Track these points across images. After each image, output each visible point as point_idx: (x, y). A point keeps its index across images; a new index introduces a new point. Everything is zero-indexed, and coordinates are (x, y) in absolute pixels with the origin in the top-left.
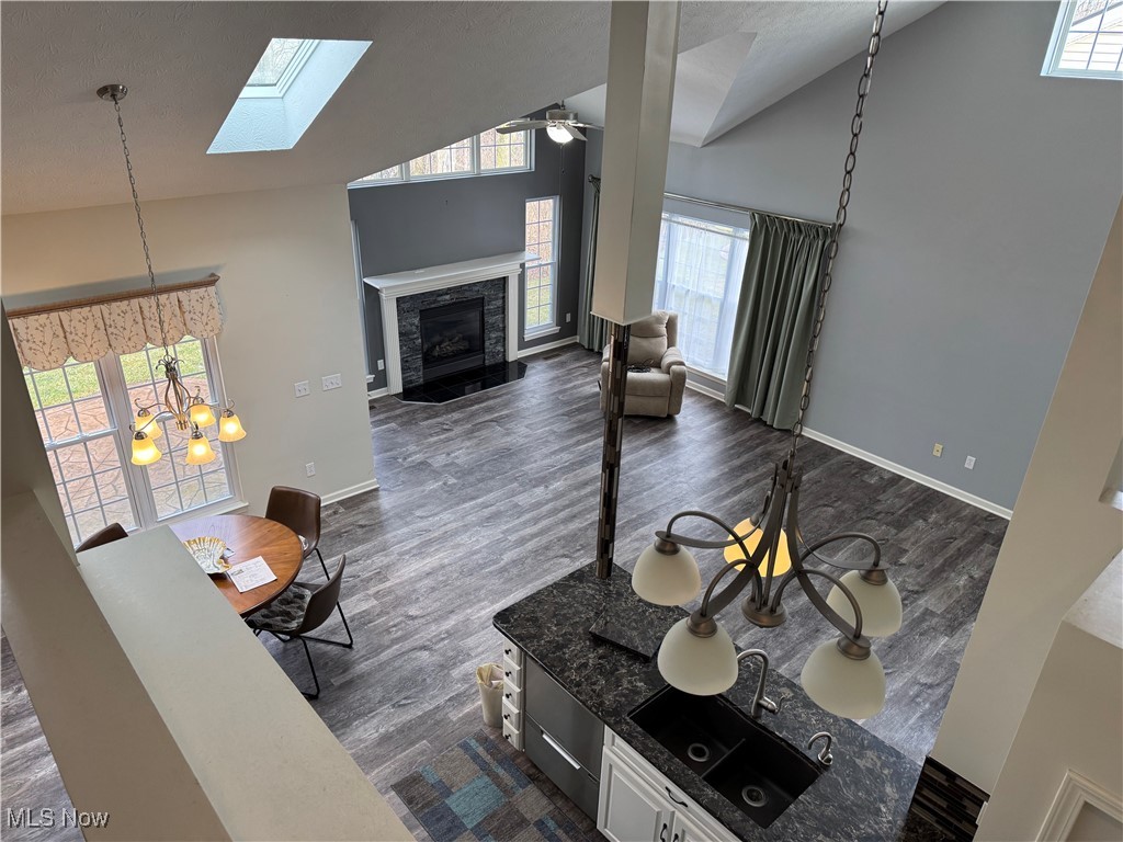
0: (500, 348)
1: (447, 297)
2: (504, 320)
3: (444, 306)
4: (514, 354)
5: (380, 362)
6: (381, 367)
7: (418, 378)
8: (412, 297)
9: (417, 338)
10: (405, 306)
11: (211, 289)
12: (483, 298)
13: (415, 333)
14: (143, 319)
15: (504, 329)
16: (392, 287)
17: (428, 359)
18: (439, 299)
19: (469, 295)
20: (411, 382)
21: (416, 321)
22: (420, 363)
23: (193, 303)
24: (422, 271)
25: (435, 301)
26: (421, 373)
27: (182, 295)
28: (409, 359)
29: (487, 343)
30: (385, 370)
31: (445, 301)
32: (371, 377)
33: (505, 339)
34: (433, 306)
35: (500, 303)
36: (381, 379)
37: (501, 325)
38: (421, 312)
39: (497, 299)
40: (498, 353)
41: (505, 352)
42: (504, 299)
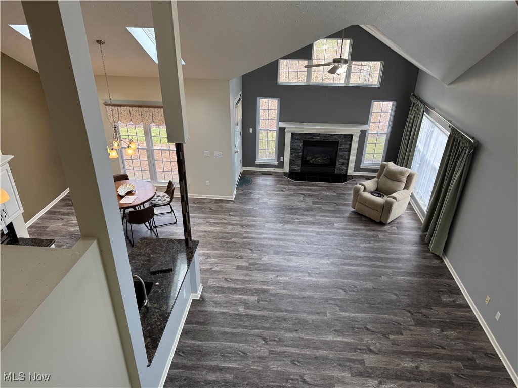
0: (344, 167)
1: (318, 138)
2: (349, 155)
3: (316, 141)
4: (351, 172)
5: (282, 158)
7: (298, 169)
8: (300, 134)
9: (300, 152)
10: (296, 137)
12: (338, 142)
13: (299, 150)
14: (152, 115)
15: (348, 159)
16: (292, 128)
17: (305, 163)
18: (314, 138)
19: (330, 139)
20: (295, 170)
21: (301, 145)
22: (300, 163)
24: (306, 124)
25: (312, 138)
26: (300, 167)
28: (295, 160)
29: (337, 163)
30: (283, 161)
31: (317, 139)
32: (276, 163)
33: (348, 164)
34: (310, 140)
35: (348, 146)
36: (281, 165)
37: (347, 157)
38: (304, 141)
39: (346, 144)
40: (343, 170)
41: (347, 170)
42: (350, 145)
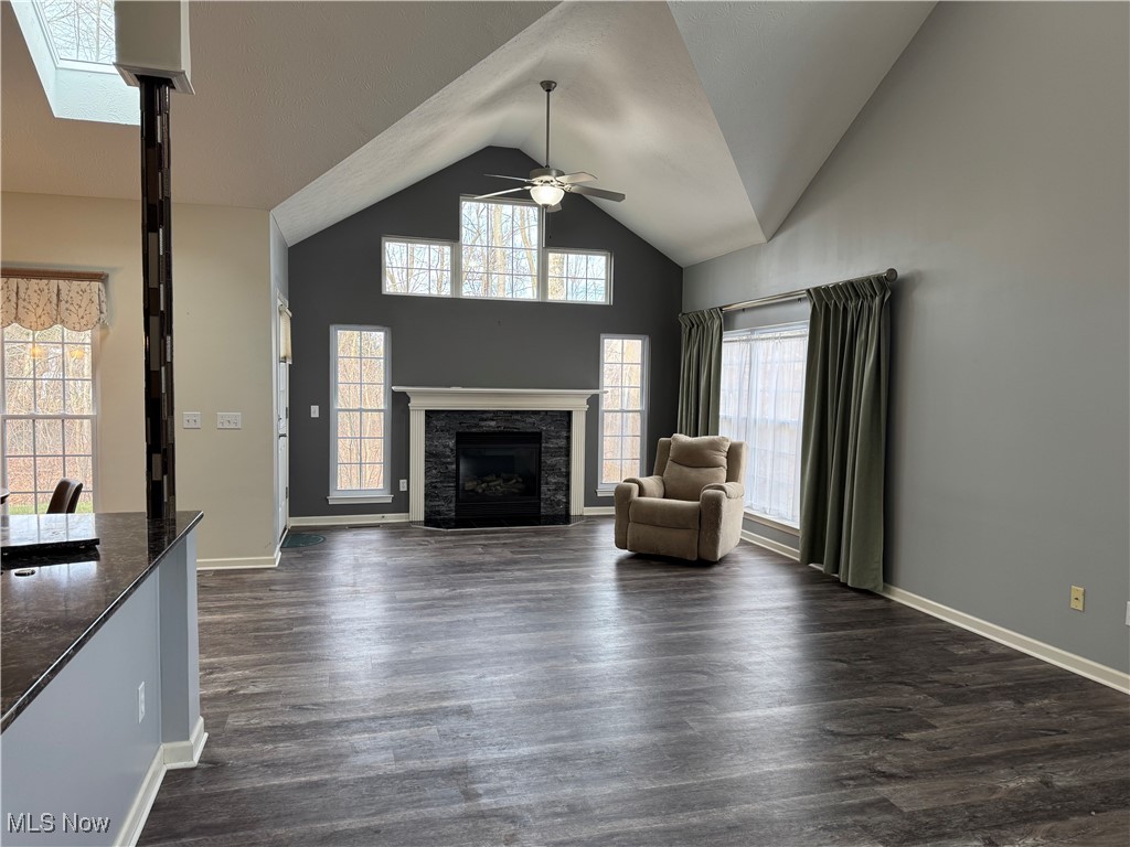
0: (560, 497)
1: (493, 423)
2: (568, 464)
3: (488, 433)
4: (577, 506)
5: (403, 483)
6: (403, 487)
8: (447, 414)
9: (451, 463)
10: (439, 424)
11: (96, 285)
12: (540, 434)
13: (449, 457)
14: (18, 299)
15: (568, 475)
16: (422, 403)
18: (483, 423)
19: (522, 426)
20: (439, 513)
21: (452, 443)
22: (452, 492)
23: (73, 294)
25: (477, 426)
26: (452, 505)
27: (63, 284)
28: (439, 485)
29: (544, 488)
30: (408, 492)
31: (490, 426)
32: (388, 498)
33: (568, 487)
34: (474, 430)
35: (563, 443)
36: (401, 502)
37: (563, 470)
38: (458, 434)
39: (558, 437)
40: (559, 502)
41: (568, 503)
42: (569, 439)
